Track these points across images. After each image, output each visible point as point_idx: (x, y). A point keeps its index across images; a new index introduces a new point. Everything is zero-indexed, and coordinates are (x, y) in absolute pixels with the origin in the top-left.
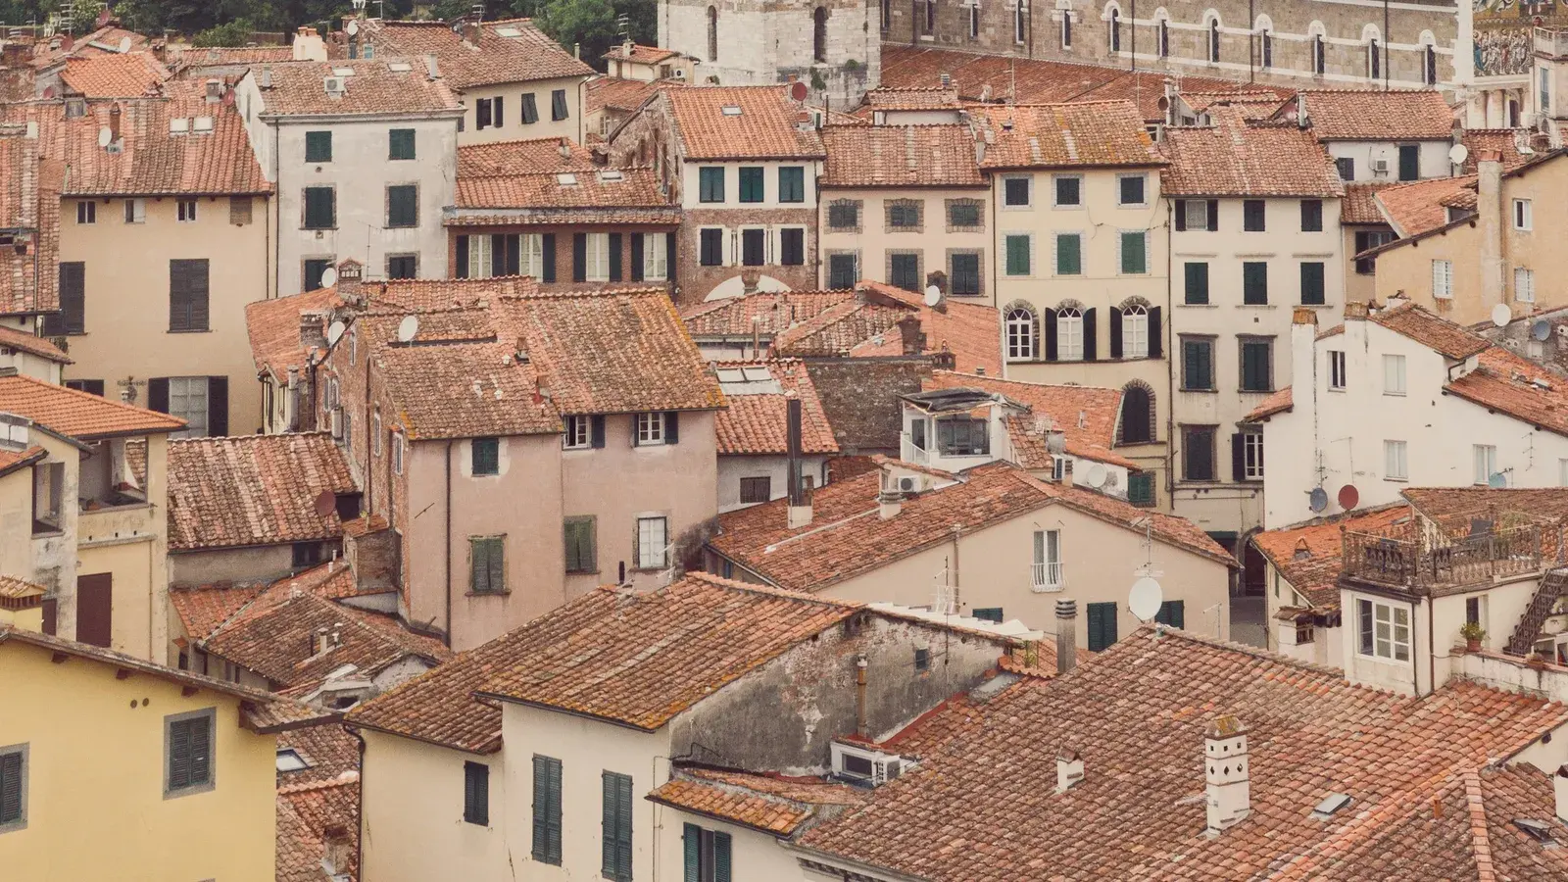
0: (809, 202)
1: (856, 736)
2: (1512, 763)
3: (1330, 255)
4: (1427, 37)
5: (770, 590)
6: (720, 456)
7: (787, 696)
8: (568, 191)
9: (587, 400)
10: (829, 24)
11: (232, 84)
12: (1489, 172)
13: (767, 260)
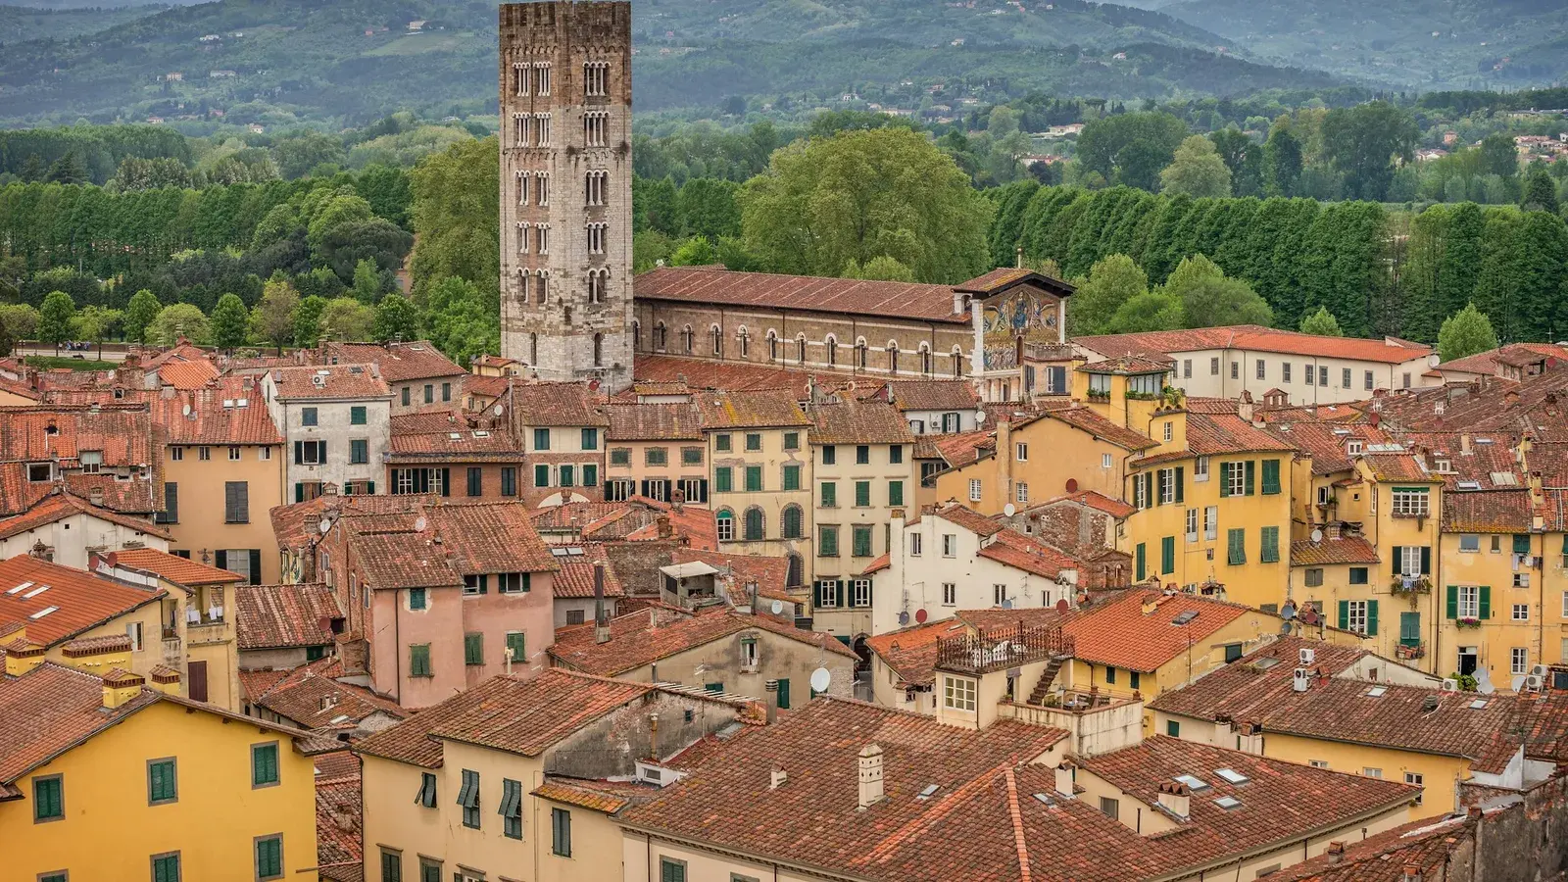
0: (600, 449)
1: (651, 759)
2: (1032, 763)
3: (906, 477)
4: (956, 348)
5: (600, 677)
6: (554, 598)
7: (610, 738)
8: (456, 442)
9: (477, 566)
10: (603, 343)
11: (259, 378)
12: (1003, 428)
13: (575, 483)
